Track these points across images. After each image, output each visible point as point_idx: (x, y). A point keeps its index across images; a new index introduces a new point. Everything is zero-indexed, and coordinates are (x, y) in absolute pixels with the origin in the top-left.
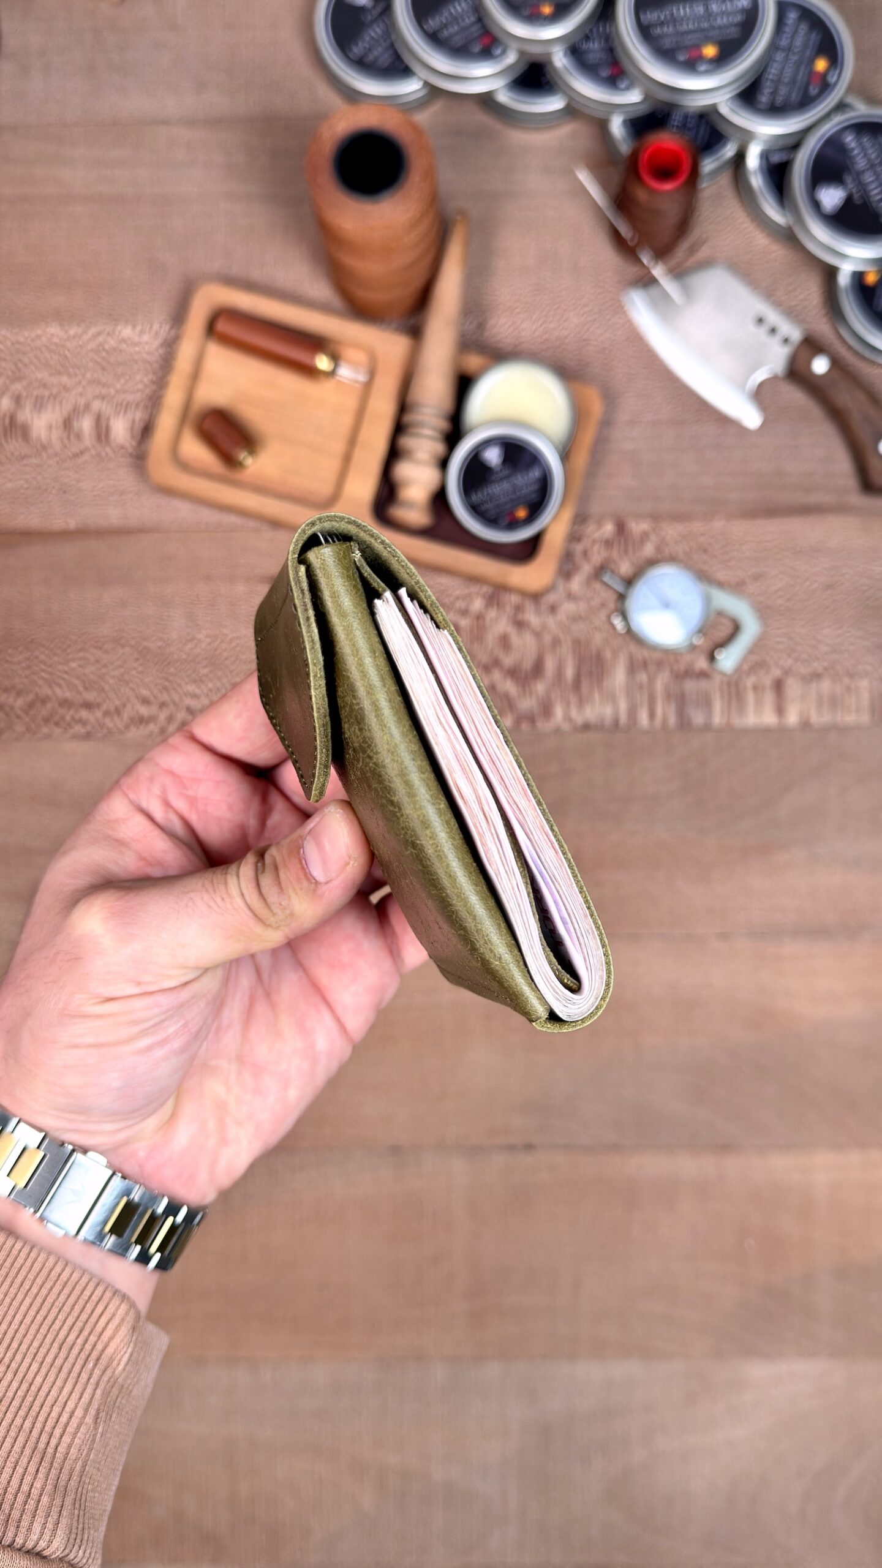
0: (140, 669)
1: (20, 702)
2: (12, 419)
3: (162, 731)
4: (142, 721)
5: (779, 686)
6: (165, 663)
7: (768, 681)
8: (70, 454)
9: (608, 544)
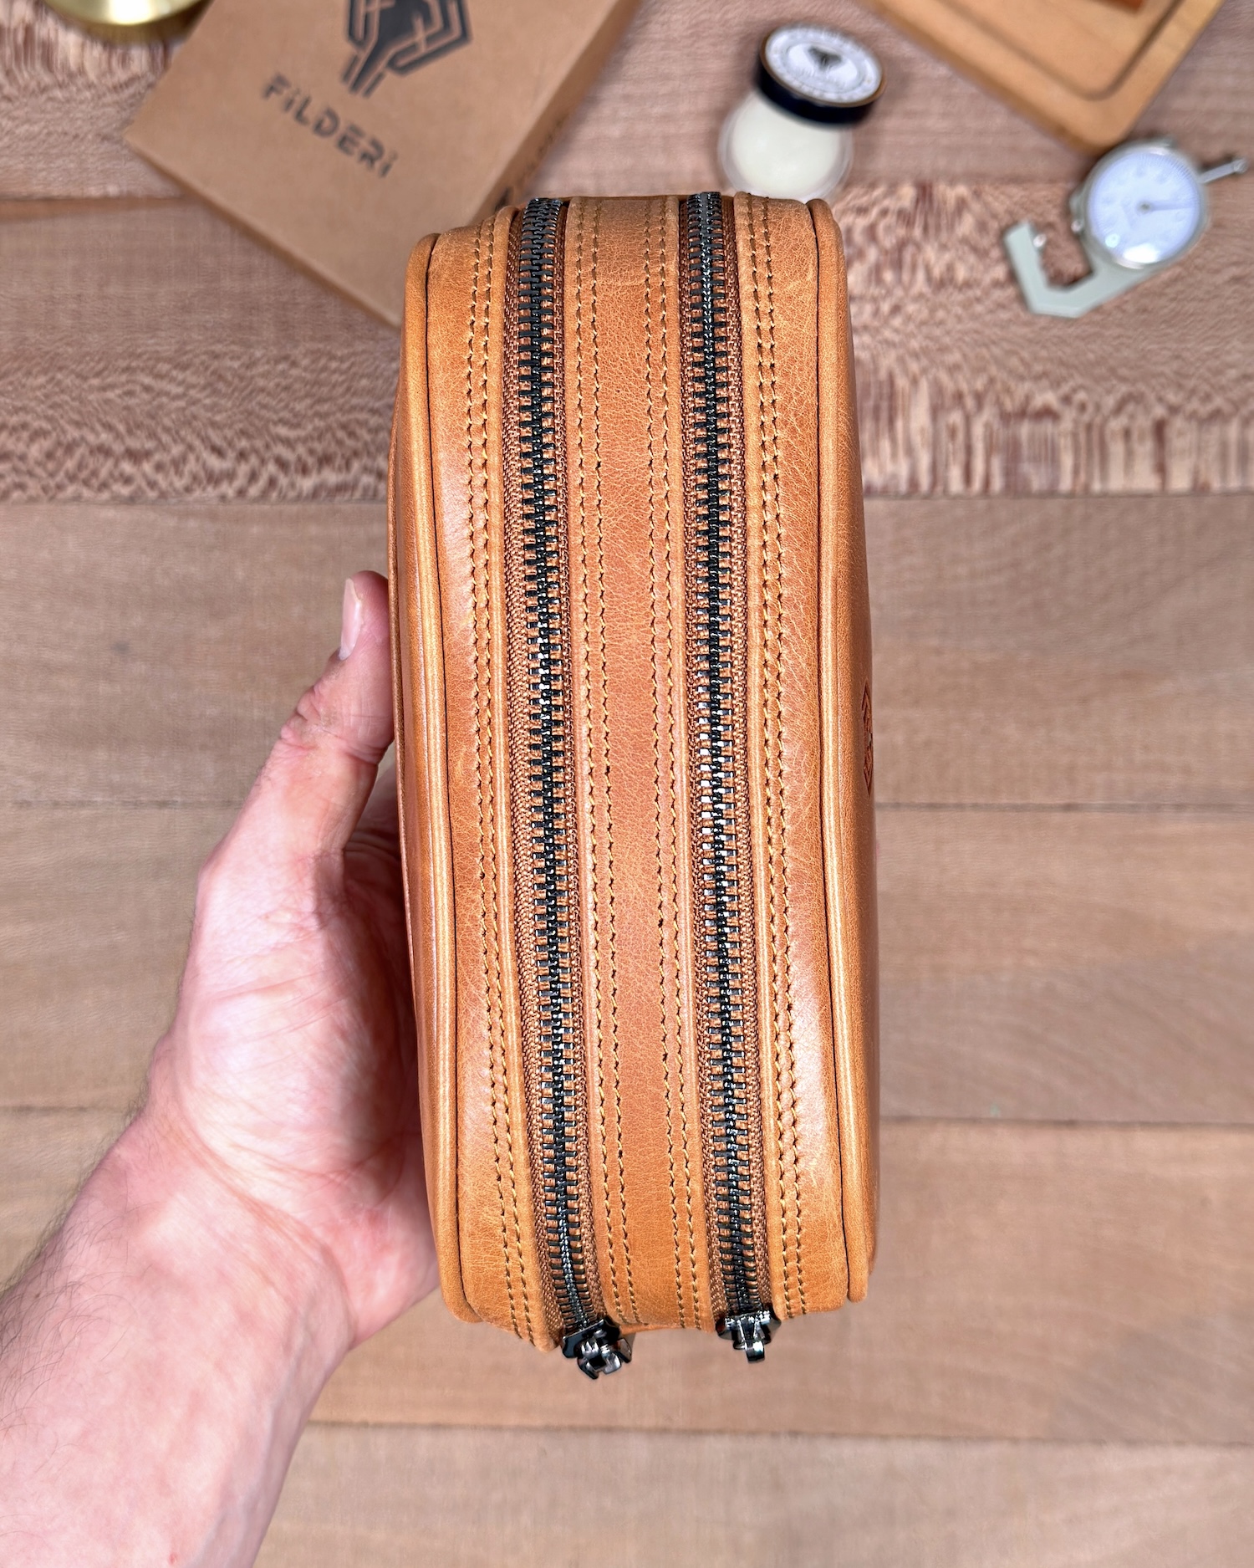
0: (208, 401)
1: (35, 451)
2: (29, 30)
3: (241, 493)
4: (213, 479)
5: (1160, 429)
6: (244, 394)
7: (1144, 422)
8: (110, 84)
9: (905, 218)
